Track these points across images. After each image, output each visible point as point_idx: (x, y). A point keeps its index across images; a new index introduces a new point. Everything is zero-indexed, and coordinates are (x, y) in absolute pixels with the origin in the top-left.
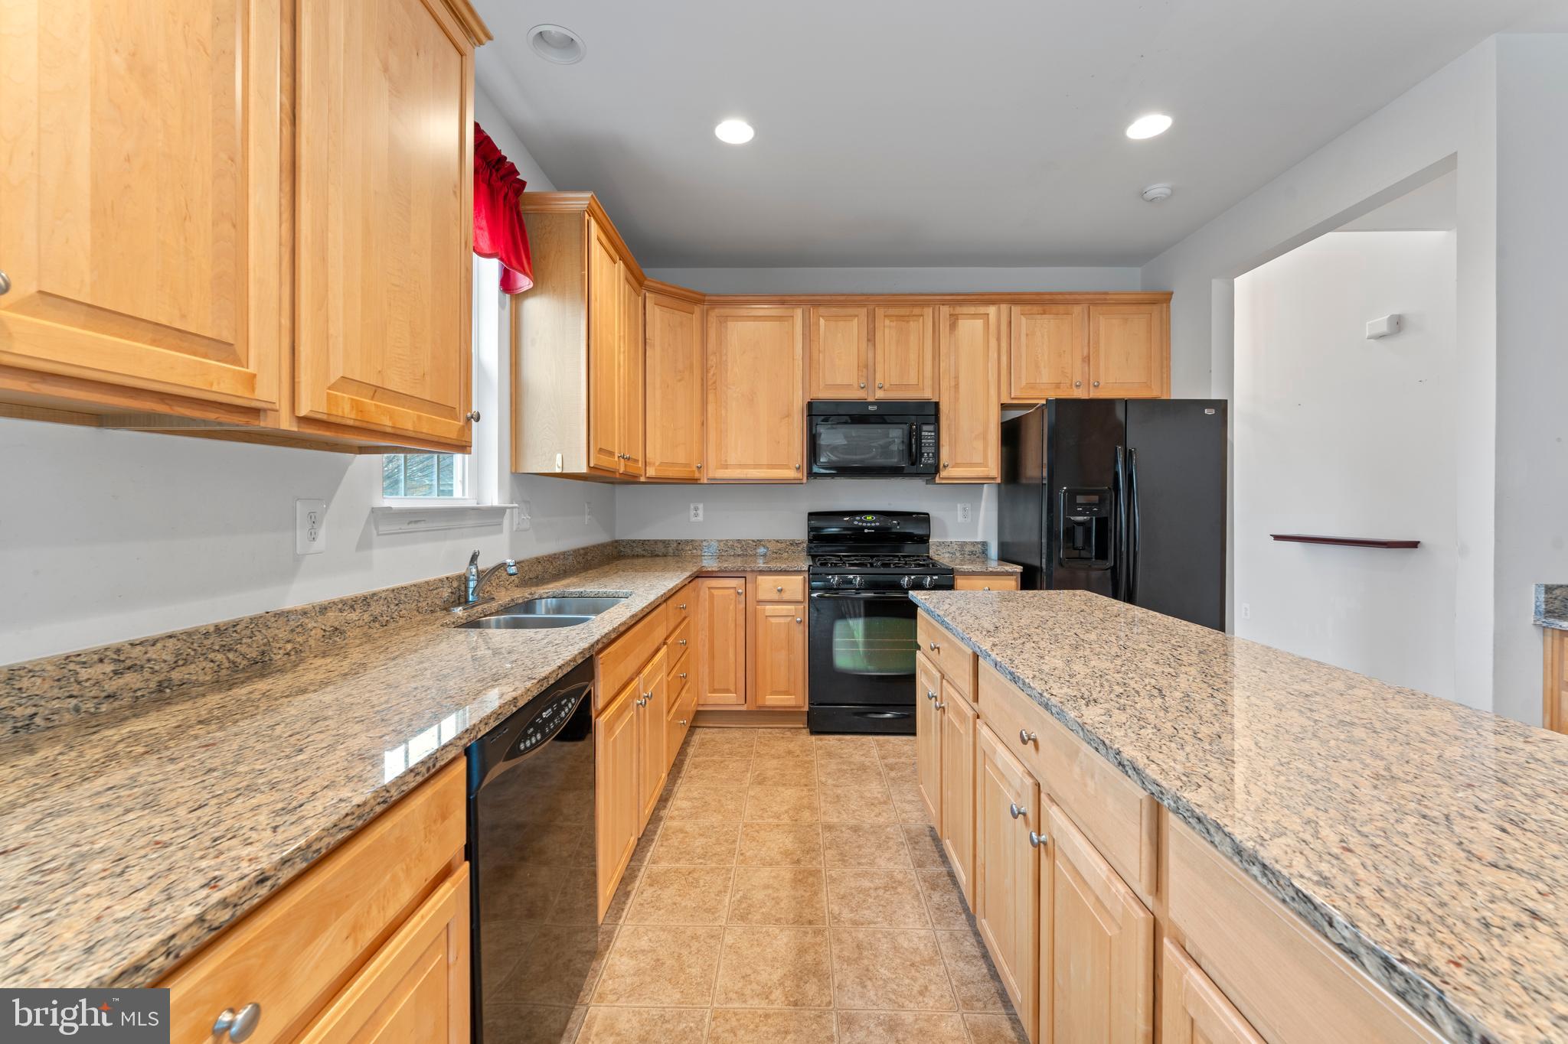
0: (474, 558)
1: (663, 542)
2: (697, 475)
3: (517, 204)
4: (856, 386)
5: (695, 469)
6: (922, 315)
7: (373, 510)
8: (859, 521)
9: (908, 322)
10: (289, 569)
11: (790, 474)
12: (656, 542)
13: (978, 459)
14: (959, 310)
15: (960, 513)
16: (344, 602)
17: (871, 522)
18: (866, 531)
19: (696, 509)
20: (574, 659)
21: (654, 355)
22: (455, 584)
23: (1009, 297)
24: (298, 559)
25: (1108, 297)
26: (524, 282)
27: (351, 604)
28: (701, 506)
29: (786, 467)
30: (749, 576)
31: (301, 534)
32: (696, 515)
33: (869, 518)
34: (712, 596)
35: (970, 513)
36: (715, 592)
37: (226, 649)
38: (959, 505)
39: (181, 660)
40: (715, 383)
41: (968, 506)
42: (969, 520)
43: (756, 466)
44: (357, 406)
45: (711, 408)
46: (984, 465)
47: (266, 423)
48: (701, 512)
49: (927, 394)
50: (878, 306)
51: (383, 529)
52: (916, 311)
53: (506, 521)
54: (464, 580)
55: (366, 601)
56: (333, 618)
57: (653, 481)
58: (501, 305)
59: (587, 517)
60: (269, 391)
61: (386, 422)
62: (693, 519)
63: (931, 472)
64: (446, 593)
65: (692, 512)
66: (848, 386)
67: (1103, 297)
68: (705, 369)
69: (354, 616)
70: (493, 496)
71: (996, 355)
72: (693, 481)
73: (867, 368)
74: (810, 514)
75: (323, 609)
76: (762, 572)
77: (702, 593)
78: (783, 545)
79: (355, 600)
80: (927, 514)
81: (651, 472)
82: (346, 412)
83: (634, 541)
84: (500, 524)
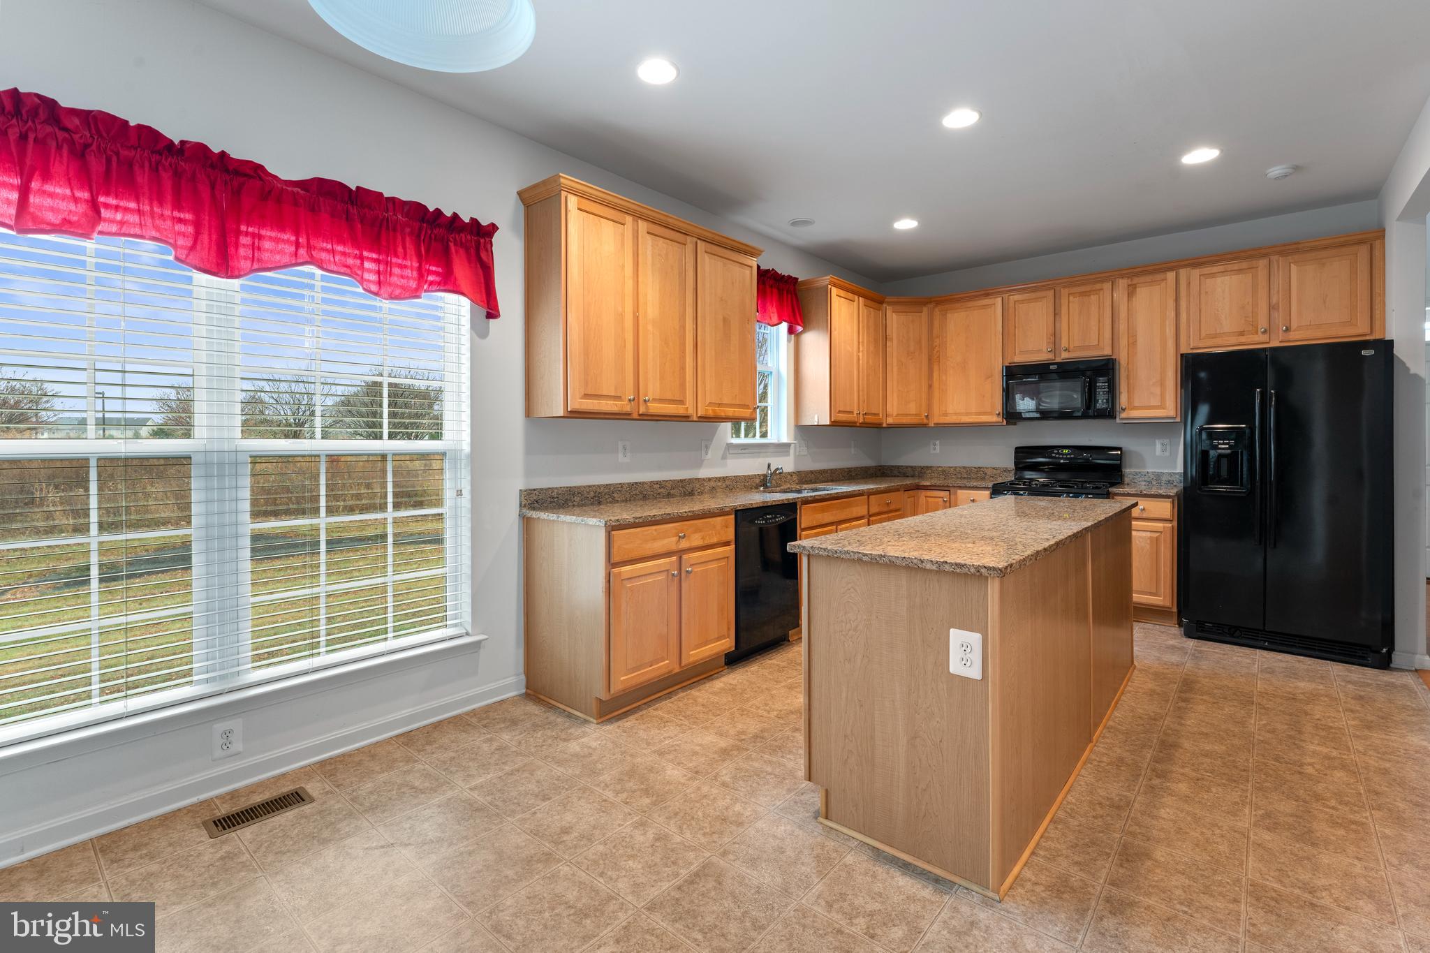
0: (769, 466)
1: (911, 467)
2: (925, 421)
3: (795, 290)
4: (1045, 350)
5: (923, 417)
6: (1102, 289)
7: (727, 444)
8: (1056, 454)
9: (1090, 295)
10: (699, 464)
11: (994, 419)
12: (907, 467)
13: (1155, 401)
14: (1136, 280)
15: (1158, 446)
16: (716, 478)
17: (1066, 454)
18: (1062, 461)
19: (935, 445)
20: (783, 500)
21: (893, 346)
22: (762, 478)
23: (1187, 262)
24: (702, 461)
25: (1300, 246)
26: (800, 329)
27: (718, 479)
28: (938, 442)
29: (990, 414)
30: (952, 490)
31: (703, 452)
32: (935, 449)
33: (1066, 451)
34: (927, 502)
35: (1168, 447)
36: (930, 500)
37: (683, 487)
38: (1157, 441)
39: (673, 488)
40: (938, 357)
41: (1166, 441)
42: (1167, 454)
43: (967, 414)
44: (713, 410)
45: (935, 375)
46: (1161, 407)
47: (690, 419)
48: (938, 447)
49: (1107, 351)
50: (1064, 287)
51: (731, 452)
52: (1098, 286)
53: (792, 451)
54: (765, 476)
55: (724, 479)
56: (712, 484)
57: (890, 427)
58: (789, 341)
59: (853, 450)
60: (691, 411)
61: (723, 414)
62: (932, 452)
63: (1109, 414)
64: (758, 481)
65: (932, 446)
66: (1039, 351)
67: (1296, 246)
68: (931, 348)
69: (720, 484)
70: (785, 439)
71: (1173, 314)
72: (924, 426)
73: (1055, 336)
74: (1016, 448)
75: (710, 479)
76: (961, 488)
77: (921, 500)
78: (998, 471)
79: (720, 478)
80: (1119, 449)
81: (890, 420)
82: (711, 413)
83: (893, 466)
84: (789, 452)
